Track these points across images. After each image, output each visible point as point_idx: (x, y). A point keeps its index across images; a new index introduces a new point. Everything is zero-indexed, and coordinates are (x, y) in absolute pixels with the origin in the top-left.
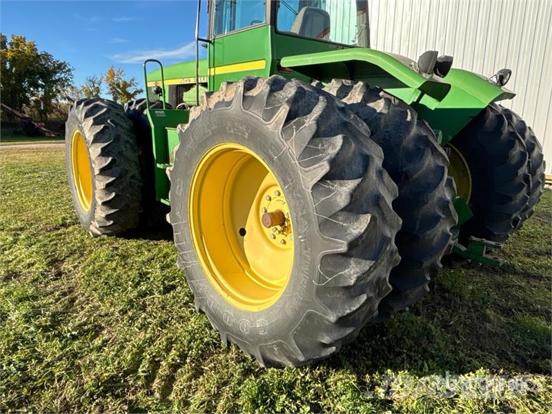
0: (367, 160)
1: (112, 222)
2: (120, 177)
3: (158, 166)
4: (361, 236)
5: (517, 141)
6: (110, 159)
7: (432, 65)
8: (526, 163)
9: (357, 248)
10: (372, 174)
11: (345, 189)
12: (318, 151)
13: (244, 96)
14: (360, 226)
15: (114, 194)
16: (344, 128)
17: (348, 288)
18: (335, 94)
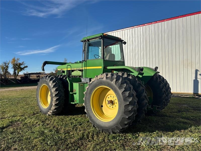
0: (130, 88)
1: (56, 110)
2: (60, 97)
3: (70, 93)
4: (131, 101)
5: (161, 83)
6: (58, 92)
7: (140, 70)
8: (164, 88)
9: (131, 103)
10: (132, 90)
11: (127, 93)
12: (122, 87)
13: (106, 77)
14: (131, 99)
15: (58, 102)
16: (126, 82)
17: (129, 111)
18: (121, 75)
